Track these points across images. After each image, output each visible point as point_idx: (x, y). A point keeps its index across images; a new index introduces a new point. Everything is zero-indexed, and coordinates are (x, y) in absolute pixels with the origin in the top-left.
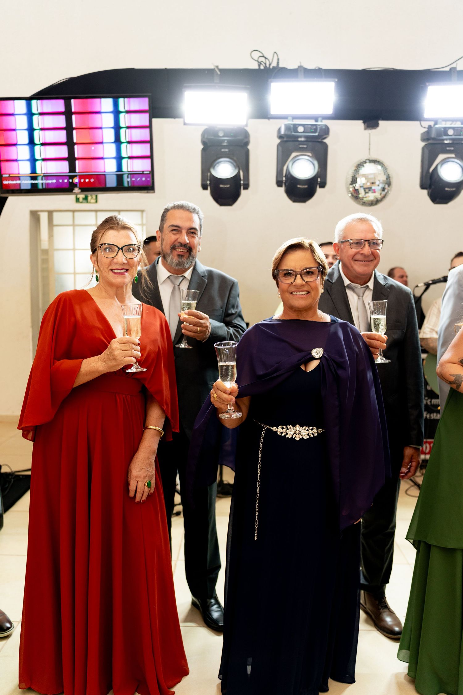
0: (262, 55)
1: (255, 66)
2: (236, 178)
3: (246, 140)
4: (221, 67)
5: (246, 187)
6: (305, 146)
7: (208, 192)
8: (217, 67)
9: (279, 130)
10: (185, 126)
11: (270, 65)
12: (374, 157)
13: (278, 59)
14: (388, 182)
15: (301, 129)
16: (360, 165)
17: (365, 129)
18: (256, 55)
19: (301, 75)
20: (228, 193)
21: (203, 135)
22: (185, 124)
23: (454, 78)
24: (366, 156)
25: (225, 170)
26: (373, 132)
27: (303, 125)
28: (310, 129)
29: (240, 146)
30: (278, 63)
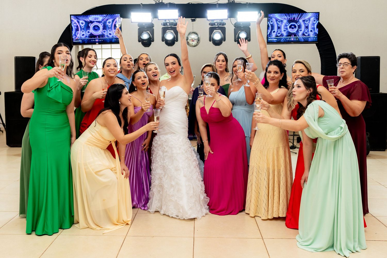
1: (154, 3)
2: (149, 39)
3: (153, 26)
4: (143, 4)
6: (171, 29)
7: (140, 43)
8: (141, 4)
9: (162, 24)
10: (132, 23)
11: (159, 2)
12: (195, 31)
14: (198, 40)
16: (189, 34)
17: (192, 21)
19: (168, 6)
20: (147, 43)
21: (138, 25)
22: (132, 22)
23: (217, 6)
24: (192, 31)
25: (145, 36)
26: (194, 22)
27: (169, 23)
28: (171, 24)
29: (150, 28)
30: (162, 1)
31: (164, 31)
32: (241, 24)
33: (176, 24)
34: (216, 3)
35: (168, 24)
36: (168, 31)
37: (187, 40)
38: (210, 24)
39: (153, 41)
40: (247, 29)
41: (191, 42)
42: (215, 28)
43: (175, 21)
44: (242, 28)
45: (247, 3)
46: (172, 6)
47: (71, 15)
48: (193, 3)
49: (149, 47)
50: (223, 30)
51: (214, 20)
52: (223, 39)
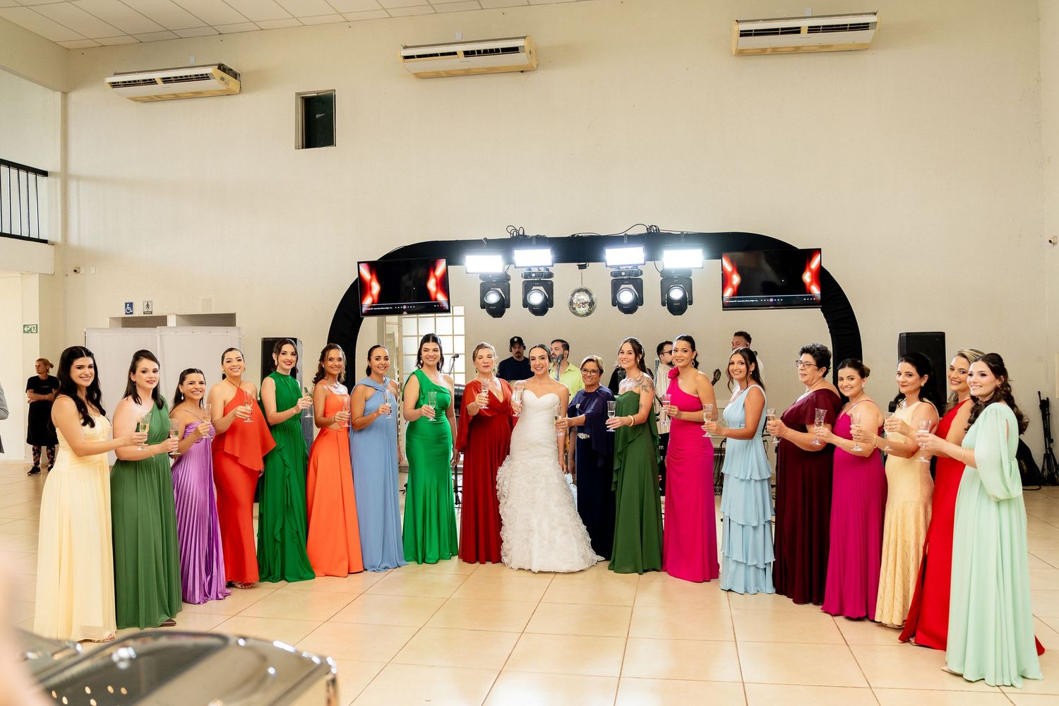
0: (514, 229)
1: (508, 236)
2: (501, 302)
3: (507, 279)
6: (538, 284)
7: (485, 310)
8: (485, 239)
9: (522, 274)
11: (518, 235)
12: (585, 286)
13: (524, 230)
14: (592, 304)
16: (575, 292)
17: (579, 269)
18: (510, 229)
19: (534, 242)
20: (497, 310)
21: (480, 278)
22: (467, 273)
23: (626, 241)
24: (579, 287)
25: (493, 298)
26: (583, 270)
27: (535, 273)
28: (539, 275)
29: (503, 283)
30: (524, 233)
31: (527, 288)
32: (673, 272)
33: (551, 275)
34: (623, 234)
35: (533, 275)
36: (534, 288)
37: (571, 303)
38: (614, 274)
39: (509, 307)
40: (685, 281)
41: (577, 309)
42: (622, 281)
43: (548, 270)
44: (676, 279)
45: (682, 232)
46: (541, 241)
47: (359, 263)
48: (580, 235)
49: (501, 317)
50: (638, 285)
51: (621, 266)
52: (638, 301)
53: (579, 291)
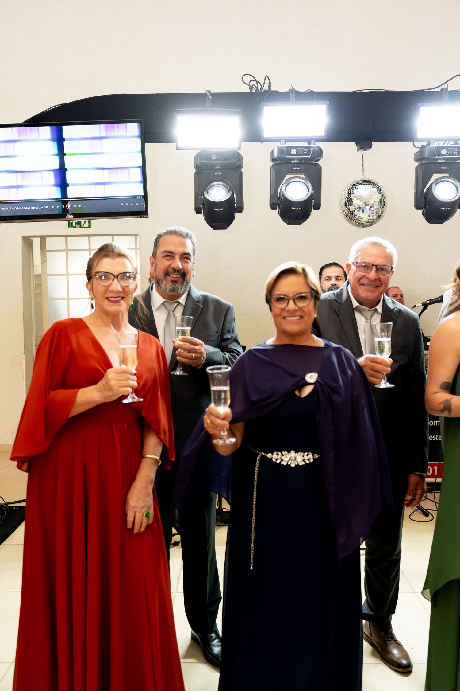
0: (254, 79)
1: (247, 90)
2: (230, 201)
3: (239, 163)
4: (211, 92)
5: (240, 210)
6: (299, 168)
7: (202, 215)
8: (209, 91)
9: (272, 152)
10: (178, 151)
11: (262, 88)
12: (367, 177)
13: (270, 83)
14: (382, 204)
15: (294, 152)
16: (355, 186)
17: (358, 151)
18: (247, 79)
19: (292, 98)
21: (196, 159)
22: (177, 148)
24: (359, 178)
25: (219, 194)
26: (366, 153)
27: (296, 148)
28: (303, 151)
29: (233, 169)
30: (270, 87)
33: (318, 156)
36: (290, 175)
37: (348, 202)
41: (358, 214)
43: (315, 145)
53: (360, 183)
